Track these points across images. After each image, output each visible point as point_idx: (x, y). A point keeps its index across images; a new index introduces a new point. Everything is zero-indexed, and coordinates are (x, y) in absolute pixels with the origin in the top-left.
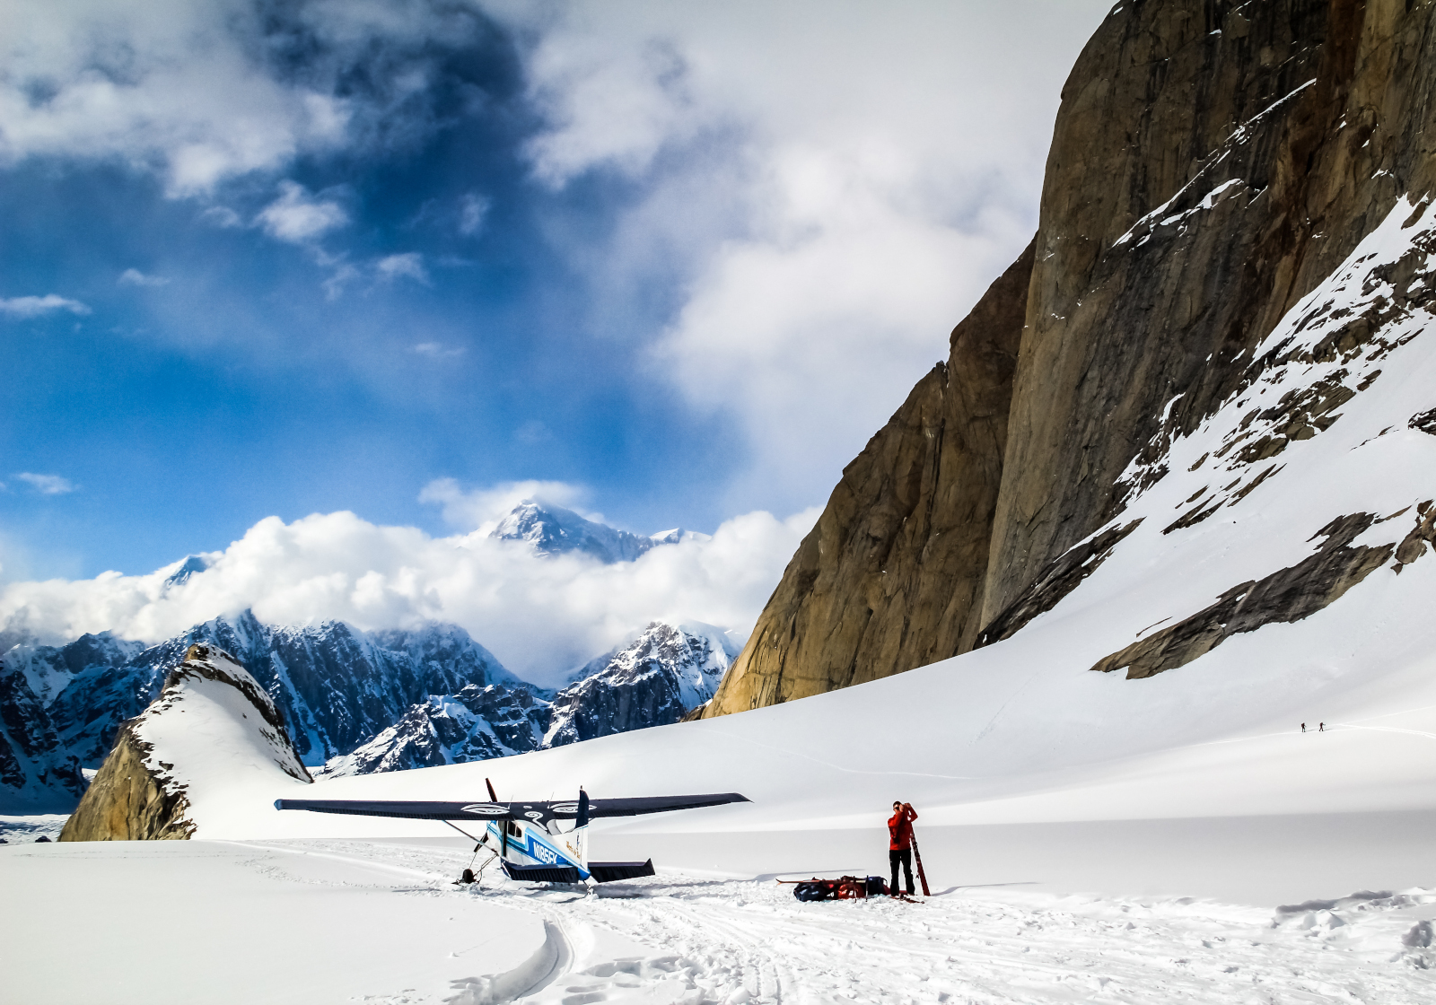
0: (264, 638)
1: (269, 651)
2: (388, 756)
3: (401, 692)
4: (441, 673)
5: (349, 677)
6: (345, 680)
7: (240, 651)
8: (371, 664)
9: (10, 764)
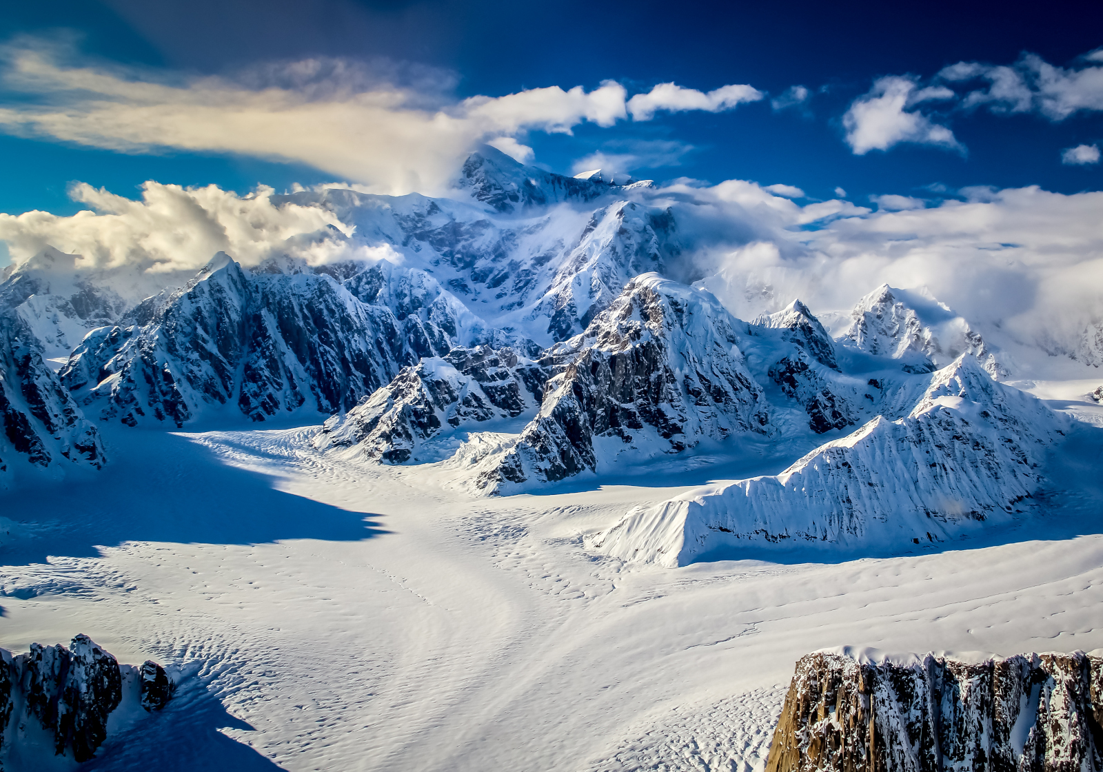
0: (254, 295)
1: (259, 309)
2: (384, 418)
3: (385, 346)
4: (421, 325)
5: (335, 332)
6: (332, 335)
7: (233, 309)
8: (355, 319)
9: (34, 444)
